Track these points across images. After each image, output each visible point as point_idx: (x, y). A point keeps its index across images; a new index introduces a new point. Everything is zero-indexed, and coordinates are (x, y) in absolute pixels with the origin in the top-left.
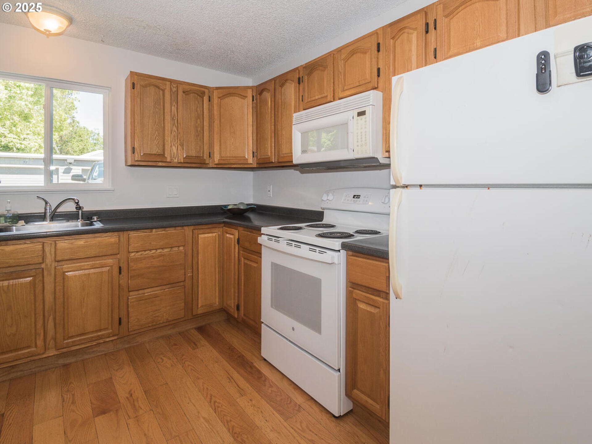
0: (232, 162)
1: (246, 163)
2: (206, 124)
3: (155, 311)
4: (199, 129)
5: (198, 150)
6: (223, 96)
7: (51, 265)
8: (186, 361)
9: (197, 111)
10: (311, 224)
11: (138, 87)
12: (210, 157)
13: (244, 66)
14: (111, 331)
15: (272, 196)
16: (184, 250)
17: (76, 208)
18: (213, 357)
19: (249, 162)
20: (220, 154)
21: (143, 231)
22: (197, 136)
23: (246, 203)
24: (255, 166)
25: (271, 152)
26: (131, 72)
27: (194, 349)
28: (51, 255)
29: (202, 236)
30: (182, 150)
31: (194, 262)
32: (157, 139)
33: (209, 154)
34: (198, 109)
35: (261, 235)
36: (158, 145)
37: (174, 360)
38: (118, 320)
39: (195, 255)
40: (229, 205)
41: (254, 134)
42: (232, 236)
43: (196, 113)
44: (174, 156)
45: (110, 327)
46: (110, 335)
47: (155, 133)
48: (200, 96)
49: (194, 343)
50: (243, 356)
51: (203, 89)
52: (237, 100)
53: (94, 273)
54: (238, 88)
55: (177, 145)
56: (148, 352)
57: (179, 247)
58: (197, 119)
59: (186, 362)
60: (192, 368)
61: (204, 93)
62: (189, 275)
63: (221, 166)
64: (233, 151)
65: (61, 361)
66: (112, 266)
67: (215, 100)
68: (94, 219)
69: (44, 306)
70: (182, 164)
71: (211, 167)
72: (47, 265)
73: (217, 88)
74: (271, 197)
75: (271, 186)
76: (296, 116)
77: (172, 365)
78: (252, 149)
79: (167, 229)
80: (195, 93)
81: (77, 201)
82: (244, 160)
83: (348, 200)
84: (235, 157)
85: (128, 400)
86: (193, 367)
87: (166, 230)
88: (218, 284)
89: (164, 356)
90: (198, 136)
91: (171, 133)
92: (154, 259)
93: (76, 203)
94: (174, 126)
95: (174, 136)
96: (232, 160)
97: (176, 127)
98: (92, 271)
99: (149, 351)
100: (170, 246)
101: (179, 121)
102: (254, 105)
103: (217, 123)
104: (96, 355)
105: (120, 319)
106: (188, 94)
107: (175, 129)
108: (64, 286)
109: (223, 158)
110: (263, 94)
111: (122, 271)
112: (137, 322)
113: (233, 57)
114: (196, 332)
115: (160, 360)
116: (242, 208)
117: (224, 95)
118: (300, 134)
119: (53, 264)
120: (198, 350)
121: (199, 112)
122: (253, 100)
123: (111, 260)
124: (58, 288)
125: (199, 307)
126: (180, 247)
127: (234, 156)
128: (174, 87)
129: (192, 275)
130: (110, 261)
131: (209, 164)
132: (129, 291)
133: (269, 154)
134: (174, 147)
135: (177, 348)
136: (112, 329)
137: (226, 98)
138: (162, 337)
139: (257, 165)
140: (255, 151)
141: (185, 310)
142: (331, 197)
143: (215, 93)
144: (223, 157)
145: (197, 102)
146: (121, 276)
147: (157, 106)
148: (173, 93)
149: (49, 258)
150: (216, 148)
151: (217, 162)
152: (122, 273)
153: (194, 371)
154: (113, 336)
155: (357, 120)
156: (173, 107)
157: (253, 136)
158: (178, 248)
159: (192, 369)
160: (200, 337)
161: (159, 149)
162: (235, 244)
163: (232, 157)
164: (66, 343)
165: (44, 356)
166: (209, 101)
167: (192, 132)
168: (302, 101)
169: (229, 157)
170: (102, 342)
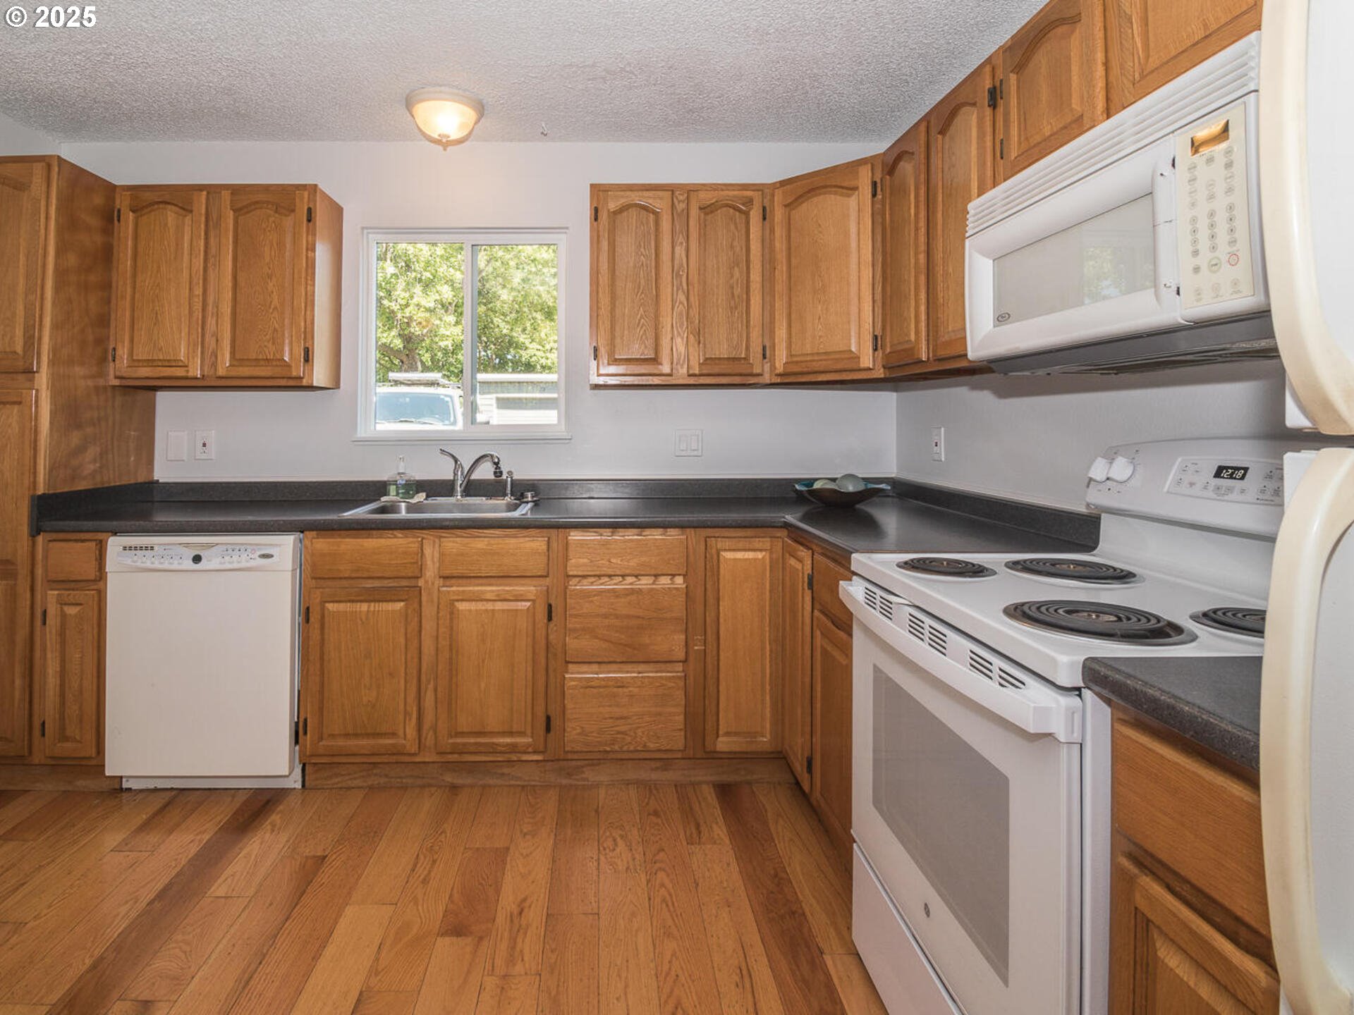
0: (816, 366)
1: (855, 367)
2: (756, 276)
3: (617, 719)
4: (737, 291)
5: (735, 343)
6: (796, 199)
7: (433, 584)
8: (660, 869)
9: (732, 247)
10: (1032, 561)
11: (604, 216)
12: (764, 357)
13: (859, 112)
14: (530, 740)
15: (943, 459)
16: (684, 586)
17: (495, 473)
18: (725, 885)
19: (862, 365)
20: (789, 347)
21: (595, 532)
22: (731, 308)
23: (860, 476)
24: (880, 373)
25: (917, 332)
26: (592, 186)
27: (690, 842)
28: (433, 562)
29: (729, 555)
30: (696, 345)
31: (708, 619)
32: (643, 324)
33: (762, 352)
34: (736, 243)
35: (851, 574)
36: (644, 337)
37: (637, 856)
38: (544, 719)
39: (711, 601)
40: (817, 479)
41: (876, 286)
42: (799, 566)
43: (731, 253)
44: (679, 360)
45: (529, 732)
46: (528, 748)
47: (639, 310)
48: (740, 211)
49: (698, 826)
50: (804, 914)
51: (747, 193)
52: (829, 203)
53: (503, 610)
54: (834, 170)
55: (686, 335)
56: (597, 811)
57: (673, 576)
58: (733, 267)
59: (659, 872)
60: (668, 898)
61: (750, 202)
62: (696, 648)
63: (792, 380)
64: (820, 337)
65: (449, 778)
66: (533, 601)
67: (779, 214)
68: (527, 497)
69: (420, 659)
70: (696, 378)
71: (768, 382)
72: (426, 582)
73: (783, 183)
74: (941, 461)
75: (943, 429)
76: (975, 209)
77: (628, 868)
78: (871, 330)
79: (647, 532)
80: (727, 206)
81: (496, 460)
82: (849, 359)
83: (1192, 484)
84: (825, 353)
85: (512, 921)
86: (670, 895)
87: (644, 533)
88: (770, 684)
89: (622, 837)
90: (736, 308)
91: (673, 309)
92: (617, 597)
93: (495, 463)
94: (680, 291)
95: (681, 314)
96: (818, 361)
97: (684, 293)
98: (499, 606)
99: (600, 809)
100: (653, 572)
101: (690, 277)
102: (878, 206)
103: (782, 268)
104: (507, 783)
105: (548, 719)
106: (712, 212)
107: (682, 297)
108: (452, 628)
109: (795, 359)
110: (899, 166)
111: (553, 614)
112: (579, 734)
113: (822, 93)
114: (714, 795)
115: (609, 843)
116: (851, 488)
117: (801, 196)
118: (989, 263)
119: (437, 582)
120: (699, 847)
121: (738, 249)
122: (874, 195)
123: (532, 588)
124: (442, 630)
125: (721, 732)
126: (677, 577)
127: (822, 351)
128: (679, 202)
129: (705, 650)
130: (530, 589)
131: (762, 375)
132: (568, 662)
133: (913, 337)
134: (679, 340)
135: (657, 824)
136: (532, 737)
137: (803, 202)
138: (638, 783)
139: (885, 373)
140: (878, 333)
141: (686, 731)
142: (1121, 469)
143: (778, 198)
144: (796, 356)
145: (732, 227)
146: (552, 625)
147: (642, 250)
148: (679, 215)
149: (431, 571)
150: (781, 333)
151: (780, 369)
152: (554, 618)
153: (667, 905)
154: (535, 752)
155: (1193, 168)
156: (678, 249)
157: (873, 294)
158: (671, 579)
159: (664, 900)
160: (718, 812)
161: (646, 347)
162: (803, 589)
163: (818, 354)
164: (452, 743)
165: (418, 759)
166: (764, 219)
167: (720, 301)
168: (1002, 158)
169: (812, 354)
170: (515, 759)
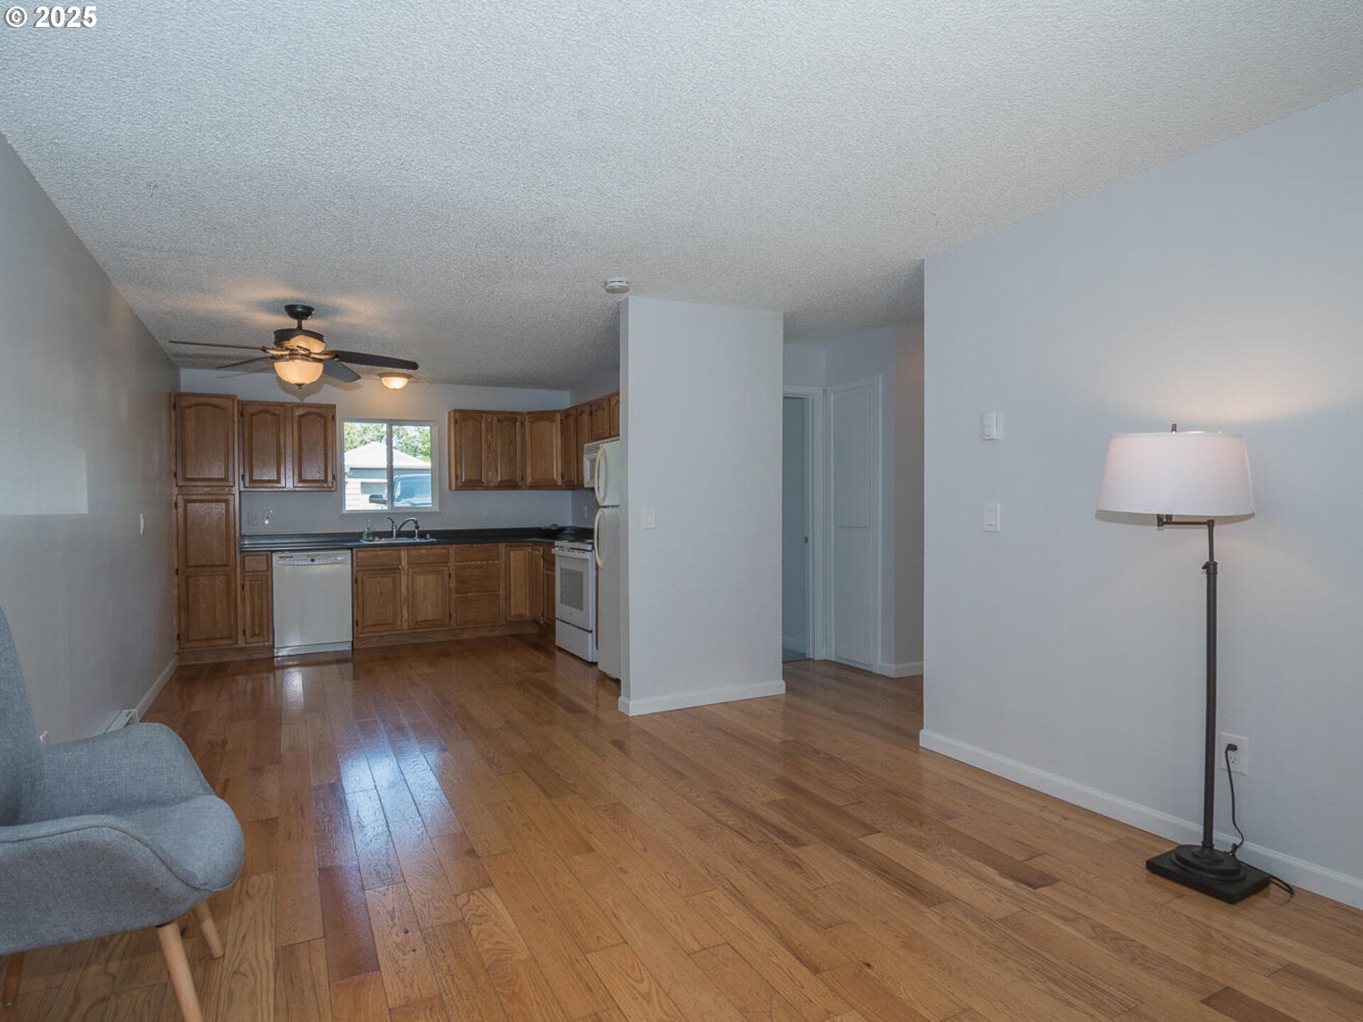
0: (542, 484)
1: (556, 485)
2: (518, 448)
3: (475, 612)
4: (512, 453)
5: (512, 473)
6: (534, 420)
9: (509, 436)
11: (459, 420)
12: (523, 478)
16: (497, 564)
17: (415, 526)
19: (559, 483)
20: (532, 477)
22: (510, 461)
24: (562, 486)
25: (572, 477)
26: (454, 410)
28: (405, 559)
29: (514, 552)
30: (497, 473)
31: (507, 575)
32: (475, 468)
33: (521, 476)
36: (476, 472)
39: (507, 569)
41: (562, 456)
42: (539, 553)
44: (490, 479)
45: (443, 619)
46: (442, 625)
48: (512, 422)
51: (515, 416)
52: (546, 424)
54: (547, 411)
57: (494, 560)
58: (510, 444)
61: (516, 419)
62: (502, 586)
63: (533, 487)
64: (544, 473)
66: (444, 572)
67: (527, 423)
68: (427, 537)
69: (401, 596)
70: (497, 487)
71: (524, 488)
72: (403, 567)
73: (529, 413)
76: (587, 446)
78: (561, 472)
80: (507, 420)
81: (416, 522)
82: (553, 479)
84: (545, 477)
87: (484, 546)
92: (475, 568)
94: (490, 452)
95: (490, 463)
96: (543, 479)
100: (486, 559)
101: (494, 448)
102: (563, 428)
103: (529, 446)
105: (450, 614)
106: (502, 422)
107: (491, 456)
108: (413, 583)
109: (534, 481)
110: (570, 418)
111: (451, 576)
112: (463, 618)
119: (406, 566)
121: (512, 438)
122: (561, 425)
124: (409, 584)
125: (512, 615)
128: (488, 418)
129: (505, 587)
130: (443, 568)
131: (522, 485)
132: (456, 593)
134: (490, 472)
136: (445, 621)
137: (536, 422)
138: (483, 637)
139: (565, 487)
143: (527, 419)
144: (535, 478)
145: (509, 428)
146: (450, 580)
147: (475, 436)
148: (488, 423)
149: (404, 562)
150: (528, 471)
151: (528, 484)
154: (445, 626)
156: (489, 436)
157: (561, 459)
161: (477, 475)
165: (400, 632)
166: (522, 425)
167: (505, 458)
169: (540, 477)
170: (437, 629)
